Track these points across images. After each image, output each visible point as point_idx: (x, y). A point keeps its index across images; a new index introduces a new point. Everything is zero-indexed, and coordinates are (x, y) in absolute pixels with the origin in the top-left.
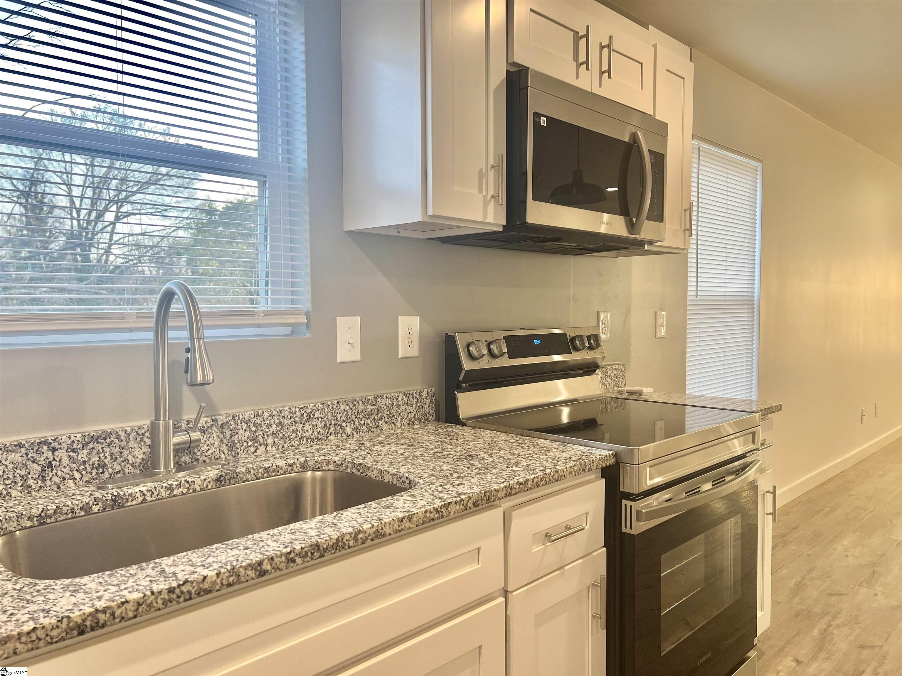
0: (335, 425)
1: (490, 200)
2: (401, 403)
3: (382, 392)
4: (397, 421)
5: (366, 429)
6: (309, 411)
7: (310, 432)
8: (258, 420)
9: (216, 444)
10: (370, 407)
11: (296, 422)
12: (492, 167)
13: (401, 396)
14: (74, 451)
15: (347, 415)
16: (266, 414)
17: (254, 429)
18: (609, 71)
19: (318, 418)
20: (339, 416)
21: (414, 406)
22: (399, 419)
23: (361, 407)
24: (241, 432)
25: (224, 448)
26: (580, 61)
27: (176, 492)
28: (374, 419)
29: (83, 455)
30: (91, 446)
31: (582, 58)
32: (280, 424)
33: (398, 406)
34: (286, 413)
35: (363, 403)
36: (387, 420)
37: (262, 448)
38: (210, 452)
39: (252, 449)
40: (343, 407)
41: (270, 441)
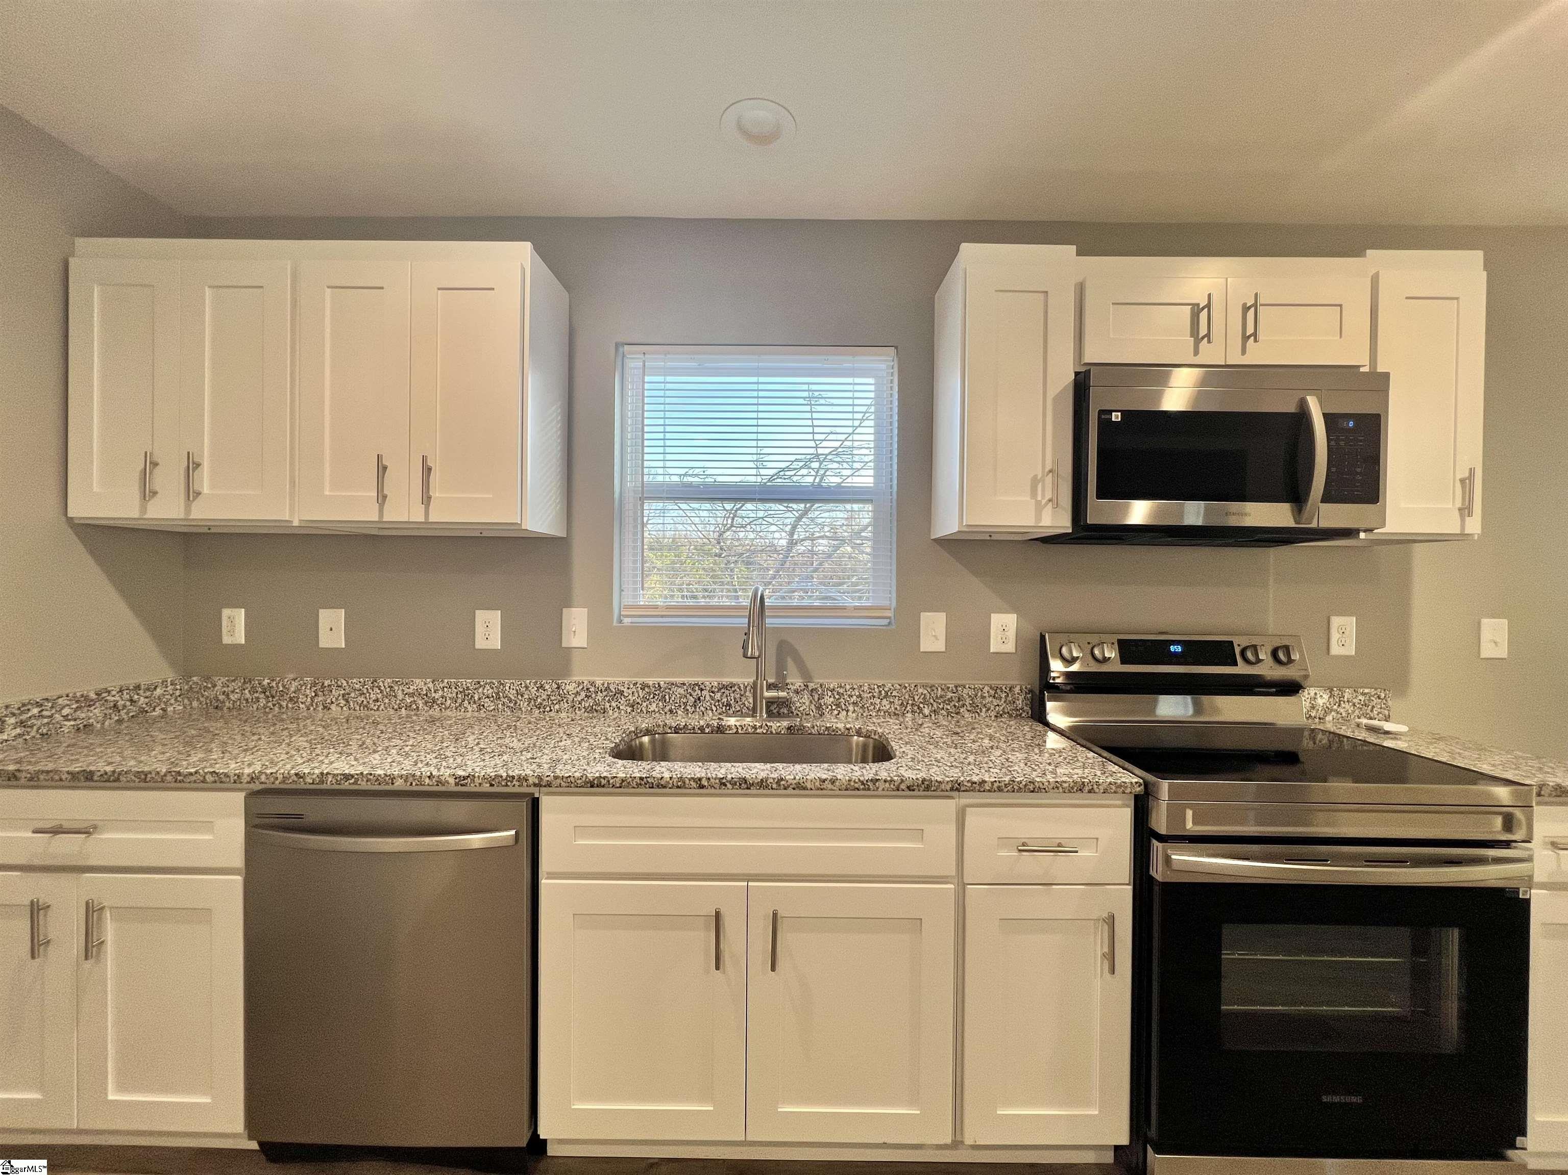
0: (912, 705)
1: (1046, 504)
2: (986, 695)
3: (963, 682)
4: (981, 711)
5: (945, 713)
6: (886, 689)
7: (888, 707)
8: (841, 691)
9: (807, 703)
10: (950, 695)
11: (874, 697)
12: (1050, 471)
13: (987, 688)
14: (713, 692)
15: (924, 698)
16: (848, 687)
17: (837, 697)
18: (1255, 334)
19: (895, 696)
20: (916, 698)
21: (1003, 700)
22: (984, 710)
23: (940, 692)
24: (826, 697)
25: (813, 707)
26: (1202, 334)
27: (758, 731)
28: (955, 706)
29: (718, 696)
30: (723, 691)
31: (1203, 331)
32: (860, 696)
33: (983, 697)
34: (866, 688)
35: (943, 689)
36: (969, 709)
37: (844, 713)
38: (801, 709)
39: (836, 712)
40: (920, 691)
41: (851, 708)
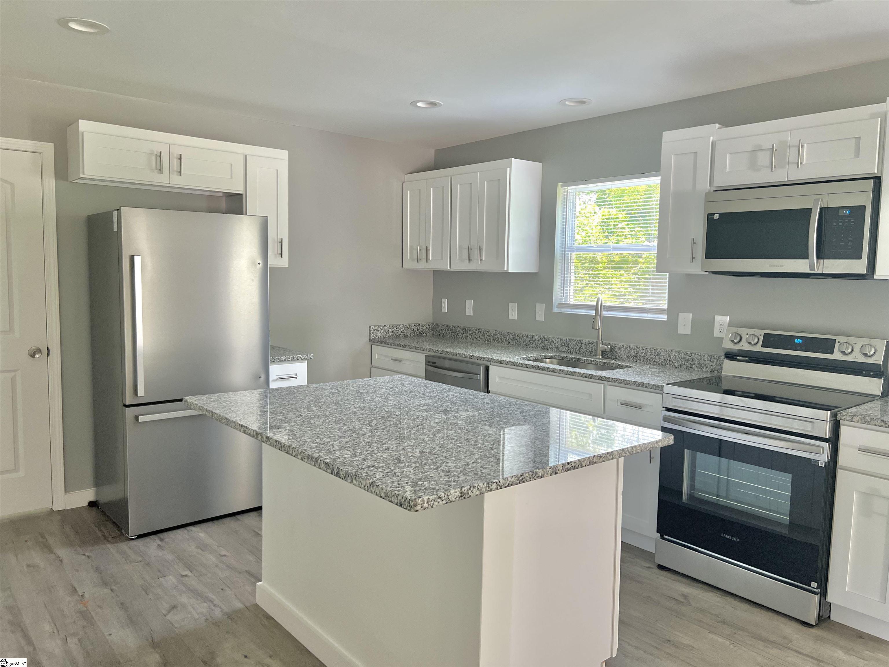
0: (670, 360)
3: (695, 352)
5: (685, 367)
6: (658, 351)
7: (658, 360)
8: (638, 350)
9: (623, 354)
10: (688, 357)
11: (652, 354)
13: (706, 356)
15: (676, 358)
16: (641, 348)
17: (636, 353)
19: (662, 355)
20: (672, 357)
21: (715, 363)
22: (705, 367)
23: (683, 356)
24: (631, 352)
28: (690, 363)
32: (645, 353)
33: (704, 360)
34: (649, 350)
36: (697, 366)
37: (639, 361)
38: (621, 357)
39: (635, 360)
40: (674, 354)
41: (642, 359)
